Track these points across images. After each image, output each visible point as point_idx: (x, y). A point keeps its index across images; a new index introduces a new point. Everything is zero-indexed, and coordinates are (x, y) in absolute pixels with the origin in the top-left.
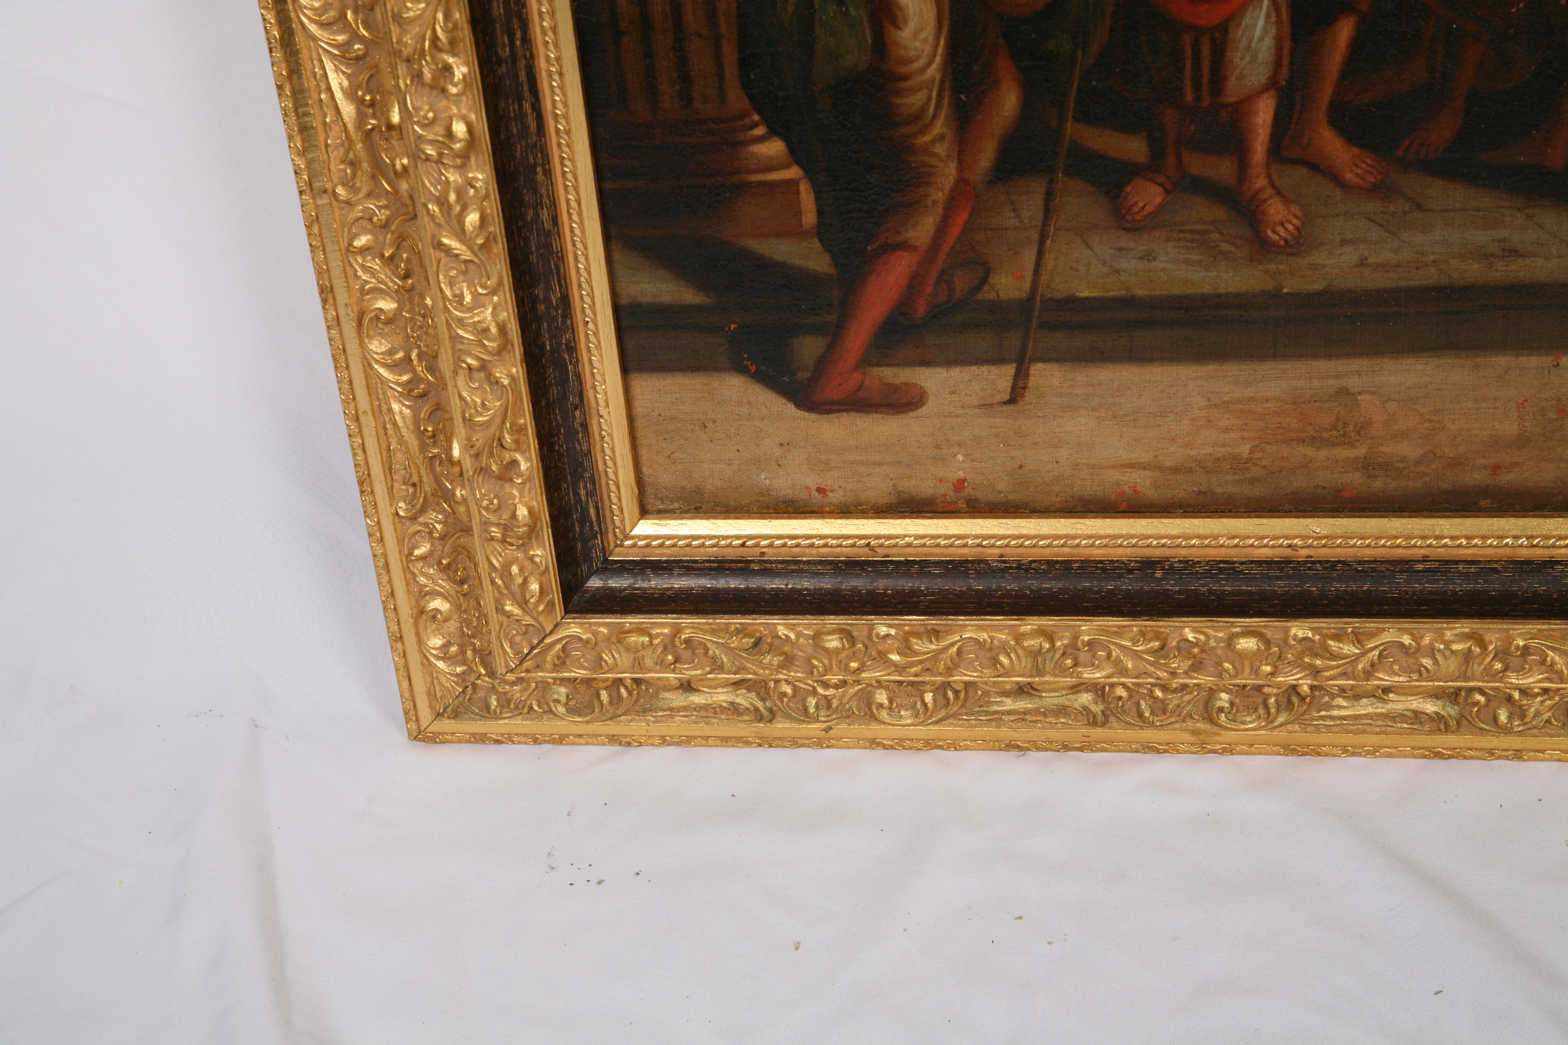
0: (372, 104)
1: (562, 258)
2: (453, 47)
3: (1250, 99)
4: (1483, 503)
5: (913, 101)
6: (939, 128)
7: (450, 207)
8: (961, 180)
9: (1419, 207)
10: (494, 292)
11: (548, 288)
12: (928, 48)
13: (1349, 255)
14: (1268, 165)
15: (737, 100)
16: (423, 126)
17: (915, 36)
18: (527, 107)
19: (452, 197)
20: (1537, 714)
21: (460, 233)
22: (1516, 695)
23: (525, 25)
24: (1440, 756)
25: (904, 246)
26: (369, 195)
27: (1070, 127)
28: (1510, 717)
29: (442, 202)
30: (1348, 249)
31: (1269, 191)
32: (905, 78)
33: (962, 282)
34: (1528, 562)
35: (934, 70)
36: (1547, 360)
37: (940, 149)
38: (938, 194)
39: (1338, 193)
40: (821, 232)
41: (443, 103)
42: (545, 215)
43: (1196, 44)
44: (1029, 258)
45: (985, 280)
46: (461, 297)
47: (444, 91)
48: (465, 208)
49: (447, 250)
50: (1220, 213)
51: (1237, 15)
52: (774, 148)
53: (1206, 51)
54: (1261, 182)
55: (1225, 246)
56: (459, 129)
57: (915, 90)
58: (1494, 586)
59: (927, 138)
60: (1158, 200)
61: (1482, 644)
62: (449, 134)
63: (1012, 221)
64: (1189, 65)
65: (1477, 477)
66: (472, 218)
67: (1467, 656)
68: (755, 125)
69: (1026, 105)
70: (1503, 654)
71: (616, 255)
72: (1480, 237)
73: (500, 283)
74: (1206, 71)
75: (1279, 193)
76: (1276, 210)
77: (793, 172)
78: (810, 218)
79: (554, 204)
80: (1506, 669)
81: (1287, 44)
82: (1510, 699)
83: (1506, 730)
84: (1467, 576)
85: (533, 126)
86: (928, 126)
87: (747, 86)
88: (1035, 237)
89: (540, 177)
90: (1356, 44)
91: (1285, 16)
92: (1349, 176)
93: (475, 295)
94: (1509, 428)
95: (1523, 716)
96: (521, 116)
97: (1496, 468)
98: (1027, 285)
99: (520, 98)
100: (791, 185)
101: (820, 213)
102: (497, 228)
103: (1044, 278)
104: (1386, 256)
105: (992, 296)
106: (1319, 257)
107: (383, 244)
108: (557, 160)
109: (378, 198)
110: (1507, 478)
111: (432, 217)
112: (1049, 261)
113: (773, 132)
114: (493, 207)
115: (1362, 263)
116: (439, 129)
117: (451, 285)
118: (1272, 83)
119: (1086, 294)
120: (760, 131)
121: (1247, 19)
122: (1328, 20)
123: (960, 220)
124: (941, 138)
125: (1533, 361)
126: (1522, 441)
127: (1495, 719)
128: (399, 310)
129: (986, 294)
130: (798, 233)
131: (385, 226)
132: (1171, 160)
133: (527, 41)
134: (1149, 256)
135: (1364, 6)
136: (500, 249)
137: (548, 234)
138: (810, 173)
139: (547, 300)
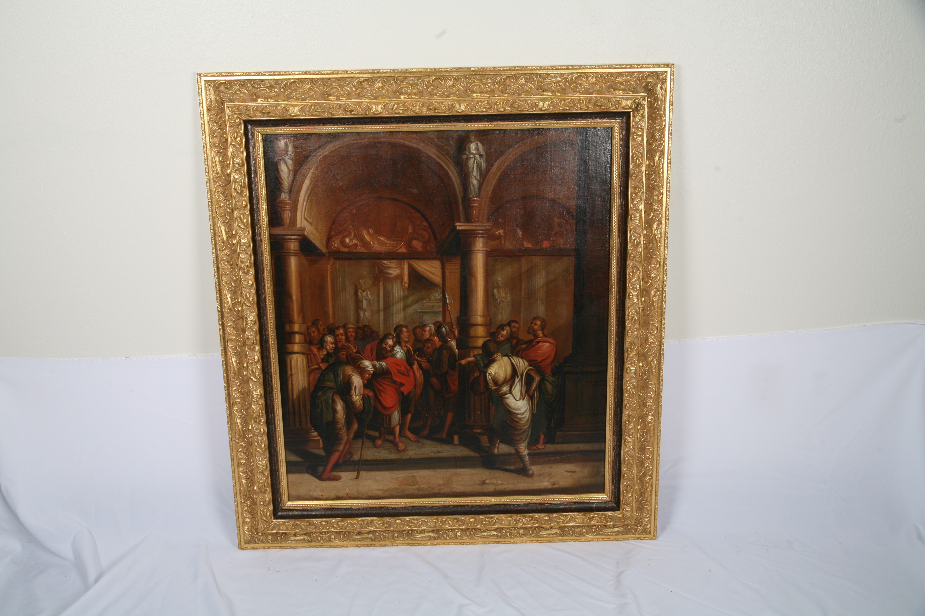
0: (245, 425)
1: (277, 453)
2: (262, 417)
3: (395, 426)
4: (438, 496)
5: (340, 426)
6: (344, 430)
7: (259, 443)
8: (348, 439)
9: (424, 444)
10: (265, 458)
11: (275, 458)
12: (342, 417)
13: (413, 452)
14: (399, 437)
15: (309, 425)
16: (256, 430)
17: (340, 415)
18: (273, 426)
19: (260, 442)
20: (451, 536)
21: (261, 448)
22: (447, 532)
23: (274, 413)
24: (435, 545)
25: (338, 451)
26: (242, 441)
27: (366, 431)
28: (446, 536)
29: (258, 442)
30: (413, 451)
31: (399, 442)
32: (338, 422)
33: (348, 457)
34: (446, 506)
35: (343, 421)
36: (446, 470)
37: (344, 434)
38: (344, 442)
39: (410, 442)
40: (323, 448)
41: (259, 426)
42: (275, 445)
43: (386, 417)
44: (359, 453)
45: (352, 456)
46: (260, 459)
47: (260, 424)
48: (262, 444)
49: (258, 451)
50: (391, 445)
51: (392, 413)
52: (316, 434)
53: (388, 418)
54: (398, 440)
55: (392, 451)
56: (262, 430)
57: (340, 424)
58: (440, 510)
59: (342, 432)
60: (381, 443)
61: (438, 520)
62: (260, 431)
63: (356, 446)
64: (385, 421)
65: (437, 491)
66: (263, 445)
67: (436, 522)
68: (312, 430)
69: (359, 427)
70: (441, 522)
71: (287, 452)
72: (434, 449)
73: (267, 457)
74: (388, 422)
75: (401, 442)
76: (400, 445)
77: (319, 438)
78: (321, 446)
79: (277, 443)
80: (442, 525)
81: (401, 418)
82: (446, 533)
83: (446, 539)
84: (436, 509)
85: (274, 430)
86: (342, 430)
87: (311, 423)
88: (360, 449)
89: (274, 438)
90: (412, 418)
91: (400, 413)
92: (412, 439)
93: (262, 459)
94: (441, 482)
95: (449, 536)
96: (272, 428)
97: (440, 489)
98: (359, 457)
99: (272, 425)
100: (318, 440)
101: (323, 445)
102: (267, 447)
103: (362, 456)
104: (419, 452)
105: (353, 459)
106: (408, 453)
107: (244, 451)
108: (277, 435)
109: (244, 442)
110: (442, 491)
111: (256, 445)
112: (363, 453)
113: (315, 431)
114: (267, 443)
115: (415, 454)
116: (258, 430)
117: (258, 457)
118: (399, 424)
119: (369, 459)
120: (313, 431)
121: (394, 413)
122: (407, 414)
123: (348, 446)
124: (344, 432)
125: (444, 470)
126: (444, 485)
127: (444, 537)
128: (245, 462)
129: (352, 459)
130: (319, 448)
131: (245, 447)
132: (383, 436)
133: (274, 415)
134: (380, 452)
135: (412, 412)
136: (267, 451)
137: (275, 448)
138: (322, 438)
139: (274, 460)
